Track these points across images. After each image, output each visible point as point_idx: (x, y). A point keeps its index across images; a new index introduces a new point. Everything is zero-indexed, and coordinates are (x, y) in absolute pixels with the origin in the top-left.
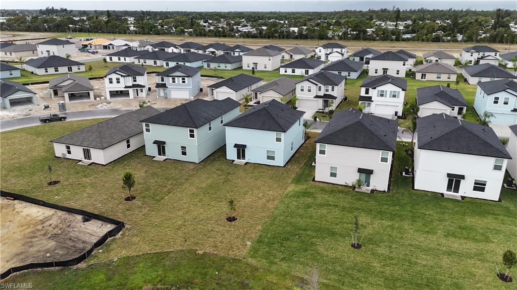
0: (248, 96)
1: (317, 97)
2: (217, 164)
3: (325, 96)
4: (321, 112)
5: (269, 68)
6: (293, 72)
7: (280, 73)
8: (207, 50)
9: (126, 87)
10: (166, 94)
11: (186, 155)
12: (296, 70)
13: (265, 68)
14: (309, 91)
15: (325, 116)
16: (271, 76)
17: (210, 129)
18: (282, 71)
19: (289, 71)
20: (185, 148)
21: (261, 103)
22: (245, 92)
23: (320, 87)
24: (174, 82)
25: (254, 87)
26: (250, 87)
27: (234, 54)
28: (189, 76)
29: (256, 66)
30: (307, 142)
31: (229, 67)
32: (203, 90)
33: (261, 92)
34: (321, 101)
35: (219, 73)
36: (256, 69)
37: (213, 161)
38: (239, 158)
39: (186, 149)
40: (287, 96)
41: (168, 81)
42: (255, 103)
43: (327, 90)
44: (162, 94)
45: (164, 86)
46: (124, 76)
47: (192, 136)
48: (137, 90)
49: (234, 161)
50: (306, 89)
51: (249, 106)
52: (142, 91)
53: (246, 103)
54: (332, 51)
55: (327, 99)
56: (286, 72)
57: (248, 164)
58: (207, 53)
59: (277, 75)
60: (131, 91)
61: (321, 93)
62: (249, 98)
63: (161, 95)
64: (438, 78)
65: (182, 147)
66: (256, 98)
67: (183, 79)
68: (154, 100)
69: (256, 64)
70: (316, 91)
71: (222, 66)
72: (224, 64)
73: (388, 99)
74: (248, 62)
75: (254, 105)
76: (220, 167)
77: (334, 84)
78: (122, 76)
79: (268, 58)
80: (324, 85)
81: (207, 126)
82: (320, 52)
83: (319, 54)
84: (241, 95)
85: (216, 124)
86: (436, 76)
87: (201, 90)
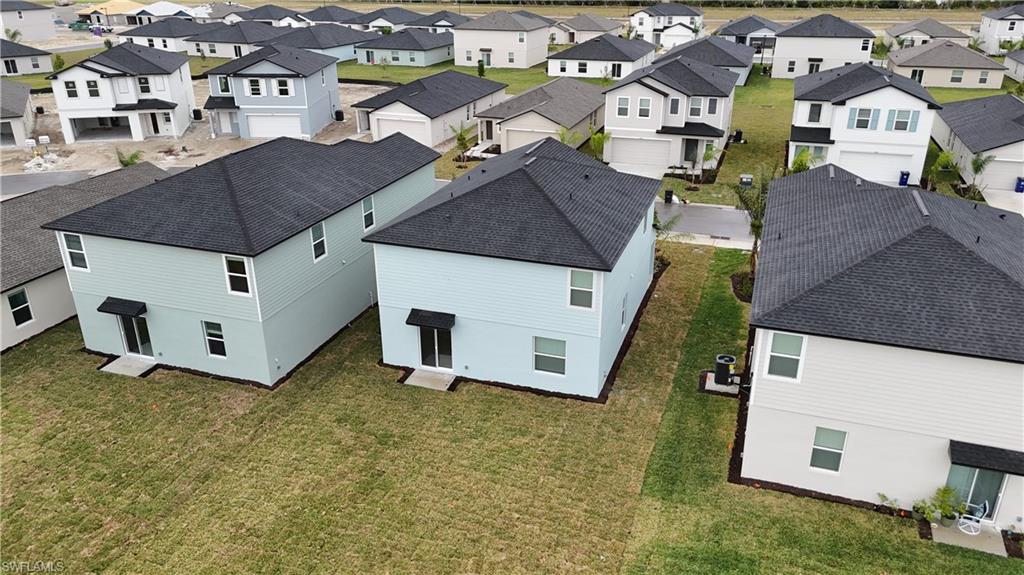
0: (468, 131)
1: (666, 130)
2: (344, 393)
3: (691, 128)
4: (680, 176)
5: (521, 62)
6: (583, 69)
7: (550, 74)
8: (371, 25)
9: (118, 108)
10: (235, 126)
11: (223, 353)
12: (590, 65)
13: (511, 61)
14: (644, 113)
15: (696, 189)
16: (525, 82)
17: (319, 249)
18: (554, 67)
19: (572, 67)
20: (218, 327)
21: (503, 150)
22: (458, 119)
23: (675, 103)
24: (256, 91)
25: (483, 105)
26: (472, 106)
27: (435, 30)
28: (296, 76)
29: (489, 56)
30: (663, 282)
31: (421, 59)
32: (345, 116)
33: (503, 120)
34: (677, 143)
35: (395, 74)
36: (489, 64)
37: (331, 373)
38: (427, 358)
39: (224, 333)
40: (578, 129)
41: (240, 89)
42: (487, 151)
43: (695, 112)
44: (226, 127)
45: (227, 104)
46: (110, 76)
47: (240, 285)
48: (153, 115)
49: (408, 371)
50: (634, 109)
51: (470, 159)
52: (168, 120)
53: (459, 152)
54: (670, 22)
55: (693, 134)
56: (563, 70)
57: (464, 388)
58: (371, 29)
59: (540, 77)
60: (134, 119)
61: (679, 120)
62: (468, 137)
63: (224, 131)
64: (954, 80)
65: (209, 325)
66: (490, 136)
67: (282, 84)
68: (200, 145)
69: (487, 51)
70: (665, 111)
71: (404, 57)
72: (408, 53)
73: (880, 135)
74: (467, 46)
75: (485, 155)
76: (351, 402)
77: (715, 93)
78: (103, 75)
79: (517, 35)
80: (688, 96)
81: (308, 240)
82: (641, 24)
83: (640, 30)
84: (448, 127)
85: (344, 230)
86: (951, 76)
87: (339, 116)
